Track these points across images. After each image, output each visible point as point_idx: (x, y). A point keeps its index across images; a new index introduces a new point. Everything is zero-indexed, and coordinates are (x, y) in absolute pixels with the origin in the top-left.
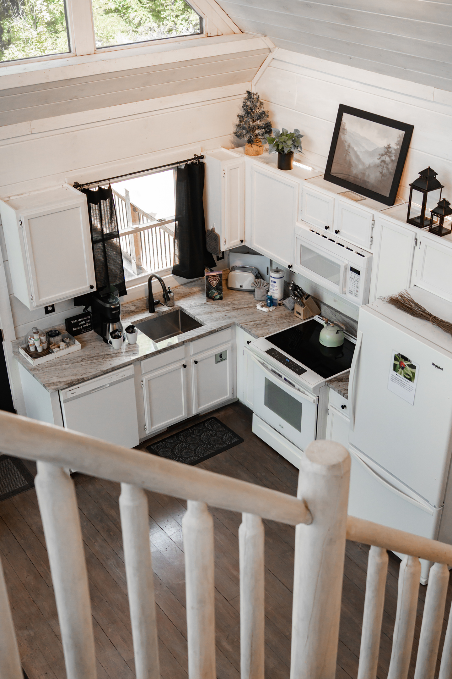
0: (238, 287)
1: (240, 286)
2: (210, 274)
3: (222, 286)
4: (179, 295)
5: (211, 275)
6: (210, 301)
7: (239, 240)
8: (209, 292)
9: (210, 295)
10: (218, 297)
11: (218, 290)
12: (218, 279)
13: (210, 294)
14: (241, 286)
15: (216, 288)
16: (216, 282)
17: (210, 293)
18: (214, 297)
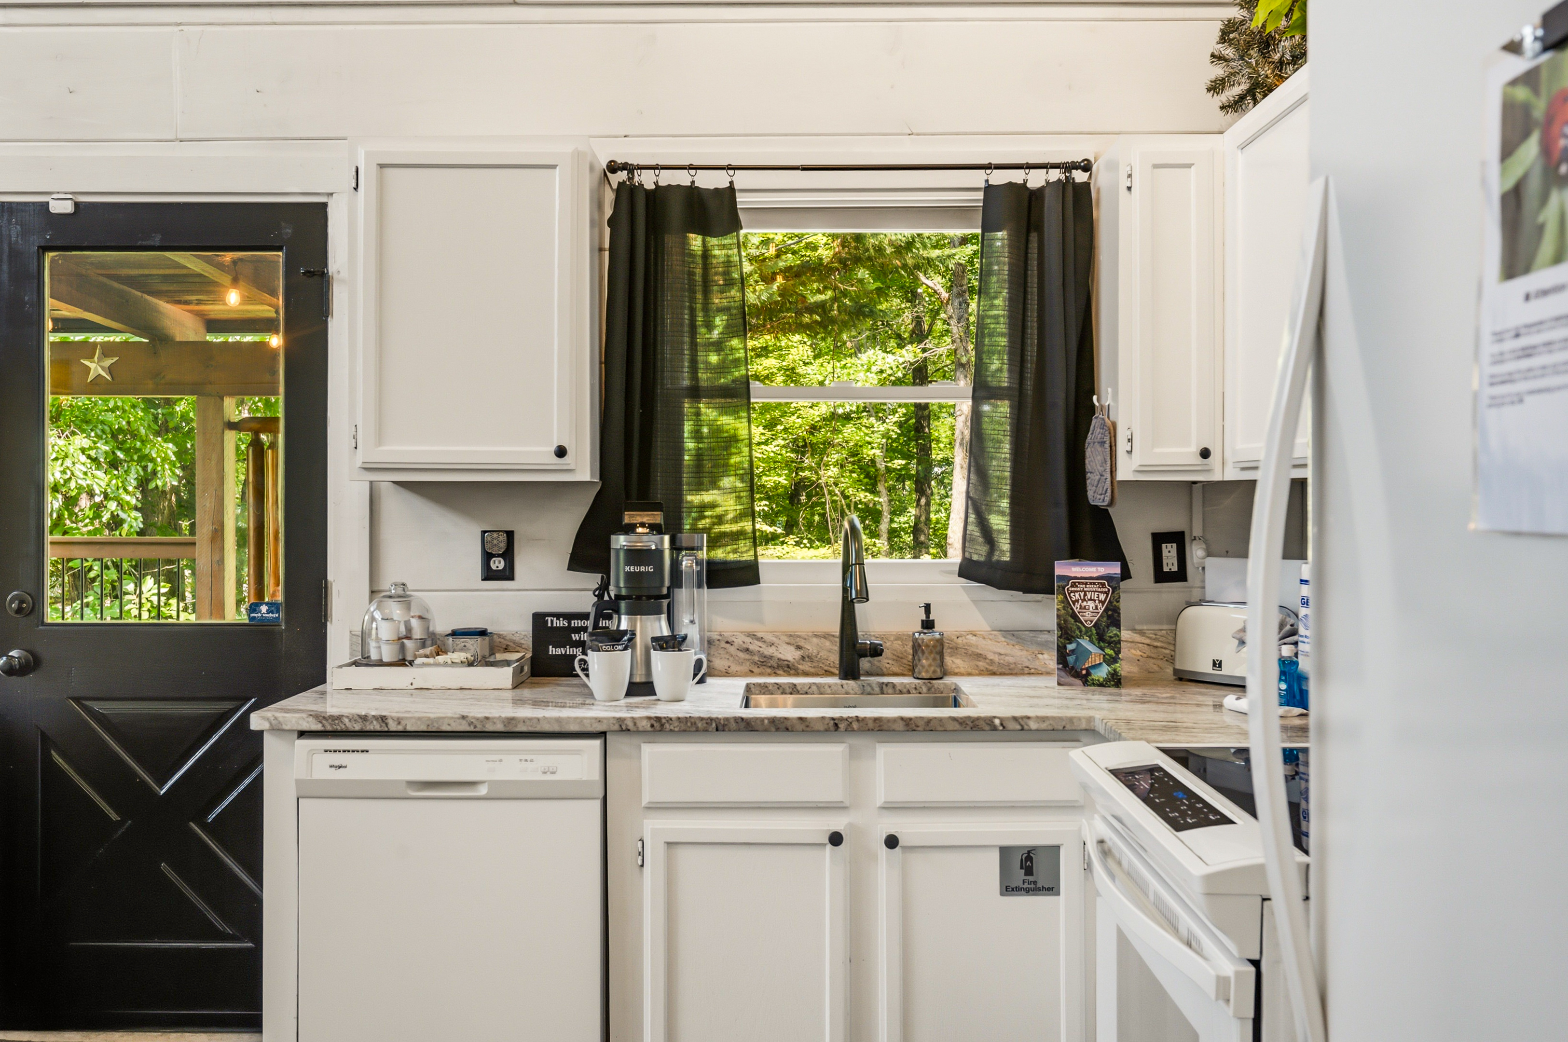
0: (1205, 668)
1: (1214, 664)
2: (1074, 569)
3: (1118, 626)
4: (982, 664)
5: (1079, 575)
6: (1070, 685)
7: (1194, 449)
8: (1070, 647)
9: (1071, 659)
10: (1102, 673)
11: (1104, 641)
12: (1102, 597)
13: (1074, 657)
14: (1217, 664)
15: (1097, 634)
16: (1096, 608)
17: (1073, 651)
18: (1088, 674)
